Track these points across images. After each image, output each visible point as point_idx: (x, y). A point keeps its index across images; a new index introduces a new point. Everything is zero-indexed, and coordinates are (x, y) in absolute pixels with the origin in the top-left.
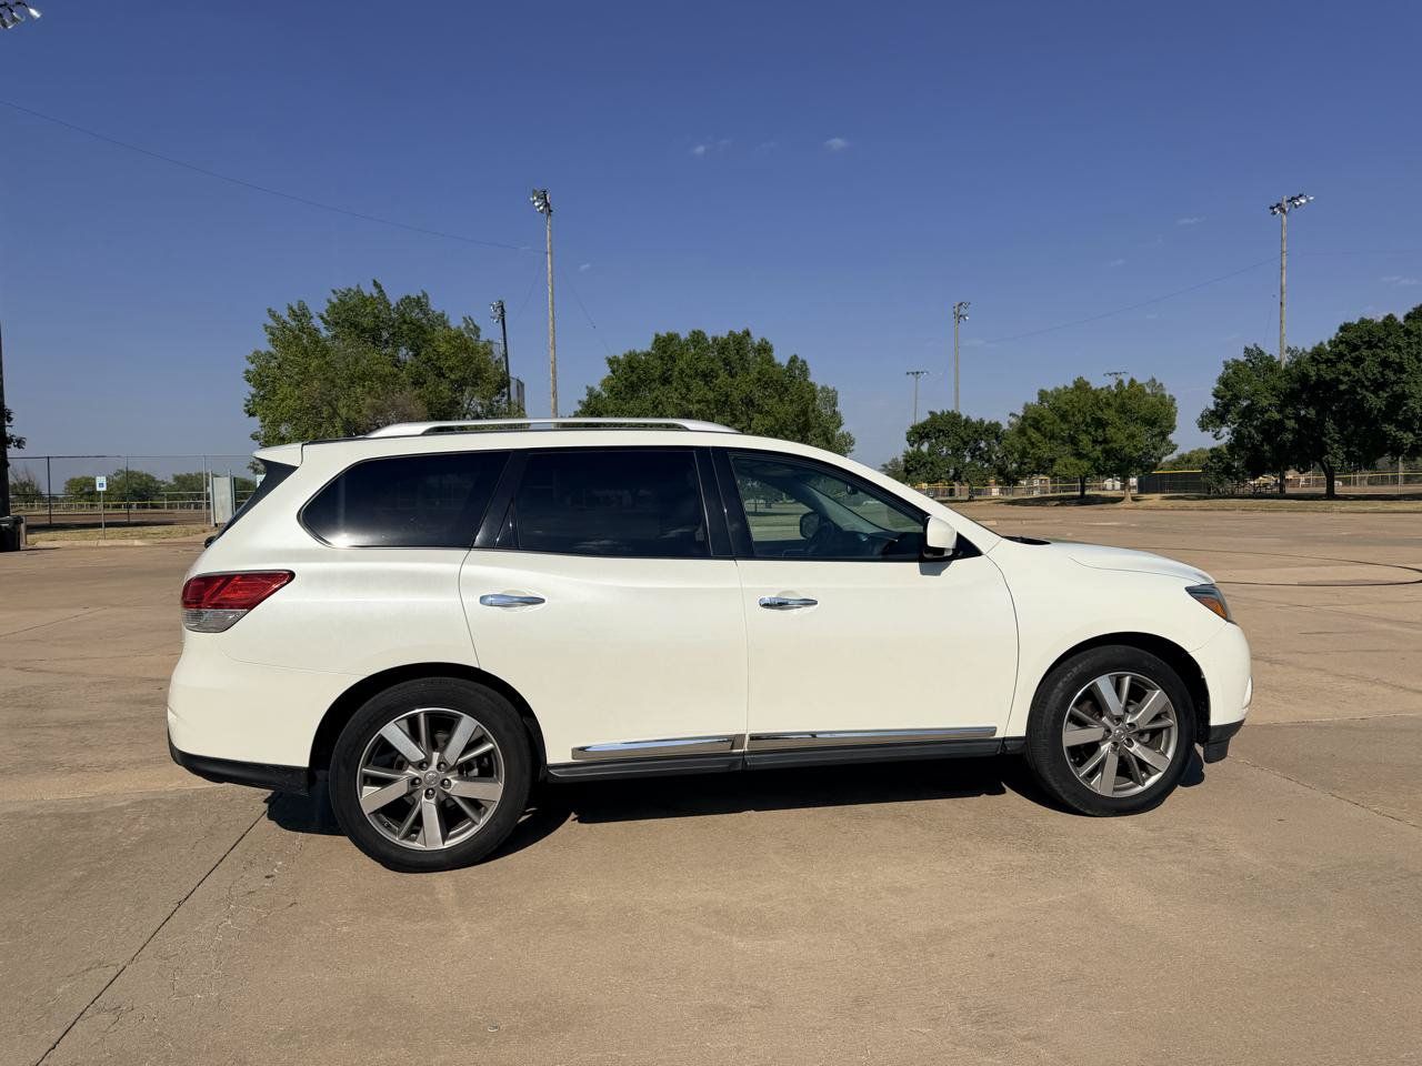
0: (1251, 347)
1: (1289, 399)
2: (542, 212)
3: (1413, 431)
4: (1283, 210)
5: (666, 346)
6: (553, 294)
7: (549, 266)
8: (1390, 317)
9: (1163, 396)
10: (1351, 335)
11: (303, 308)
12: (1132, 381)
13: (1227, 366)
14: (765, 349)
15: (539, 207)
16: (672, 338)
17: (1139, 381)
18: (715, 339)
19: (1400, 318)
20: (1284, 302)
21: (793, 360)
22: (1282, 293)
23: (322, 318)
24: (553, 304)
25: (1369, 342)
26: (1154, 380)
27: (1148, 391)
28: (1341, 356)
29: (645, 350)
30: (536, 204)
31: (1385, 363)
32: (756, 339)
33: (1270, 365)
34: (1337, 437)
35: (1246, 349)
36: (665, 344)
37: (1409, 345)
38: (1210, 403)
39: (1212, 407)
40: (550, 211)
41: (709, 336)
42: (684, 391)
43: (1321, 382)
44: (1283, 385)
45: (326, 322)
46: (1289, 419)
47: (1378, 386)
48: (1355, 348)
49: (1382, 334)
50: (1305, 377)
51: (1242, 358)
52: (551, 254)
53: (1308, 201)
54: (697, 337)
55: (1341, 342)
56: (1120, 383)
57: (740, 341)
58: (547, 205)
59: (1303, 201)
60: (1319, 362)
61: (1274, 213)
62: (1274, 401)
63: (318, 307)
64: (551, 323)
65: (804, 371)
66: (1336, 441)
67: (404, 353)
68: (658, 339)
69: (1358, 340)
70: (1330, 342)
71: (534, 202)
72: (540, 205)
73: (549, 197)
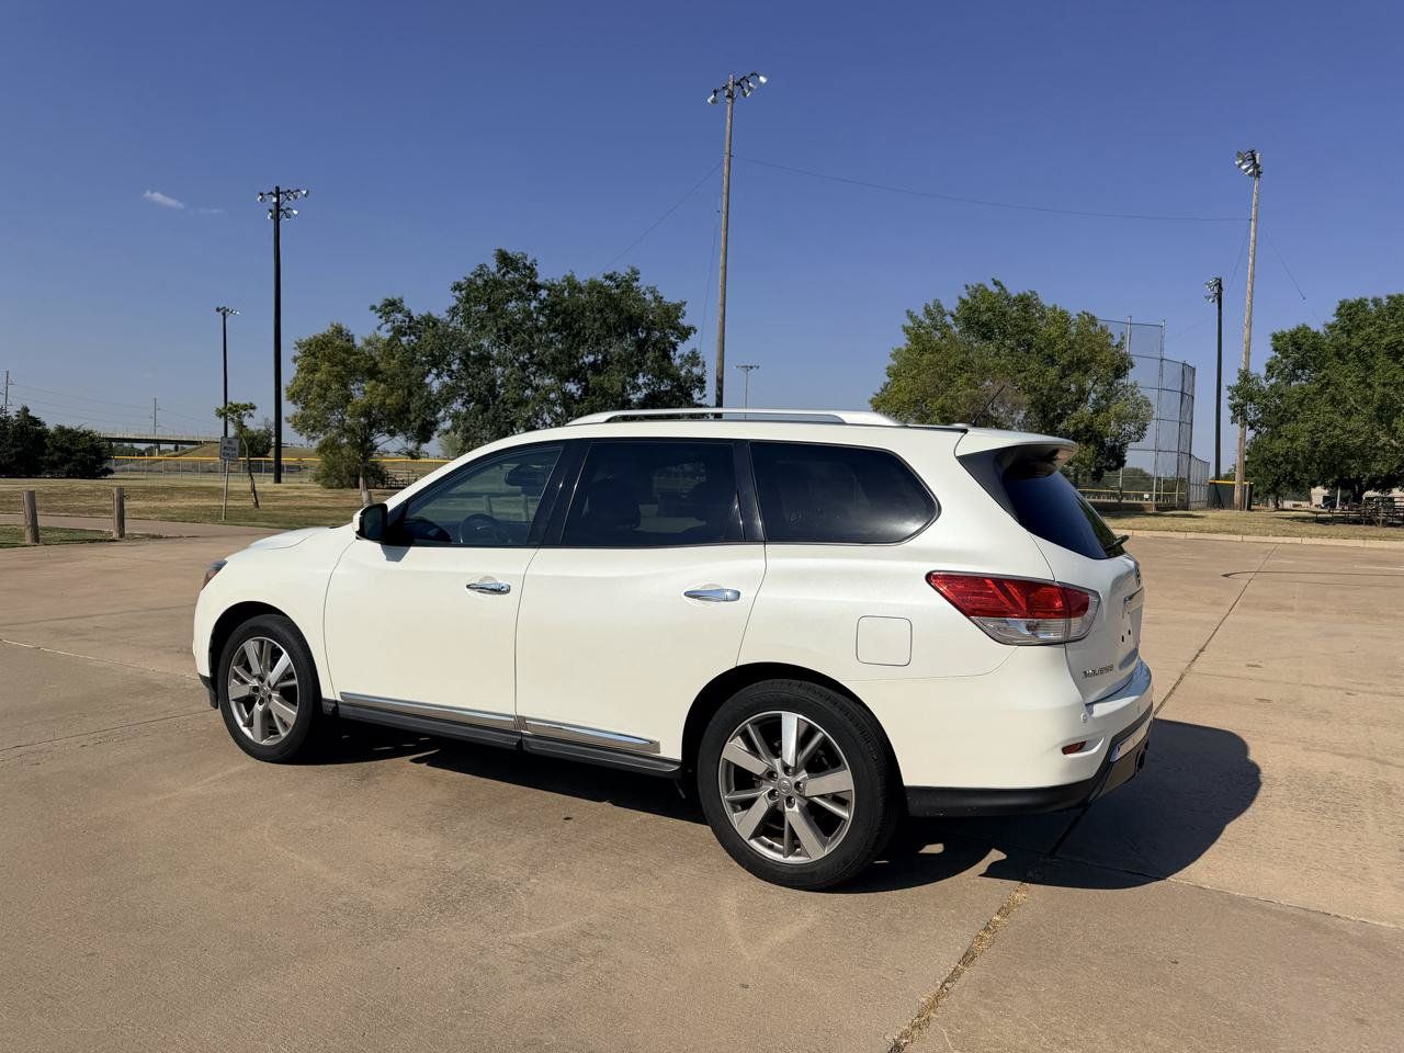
2: (1250, 175)
6: (1254, 265)
7: (1252, 234)
11: (938, 306)
15: (1247, 170)
23: (952, 315)
24: (1253, 277)
30: (1244, 167)
36: (1351, 314)
40: (1259, 173)
45: (955, 319)
52: (1256, 220)
58: (1256, 166)
63: (951, 305)
71: (1240, 165)
72: (1249, 168)
73: (1257, 157)
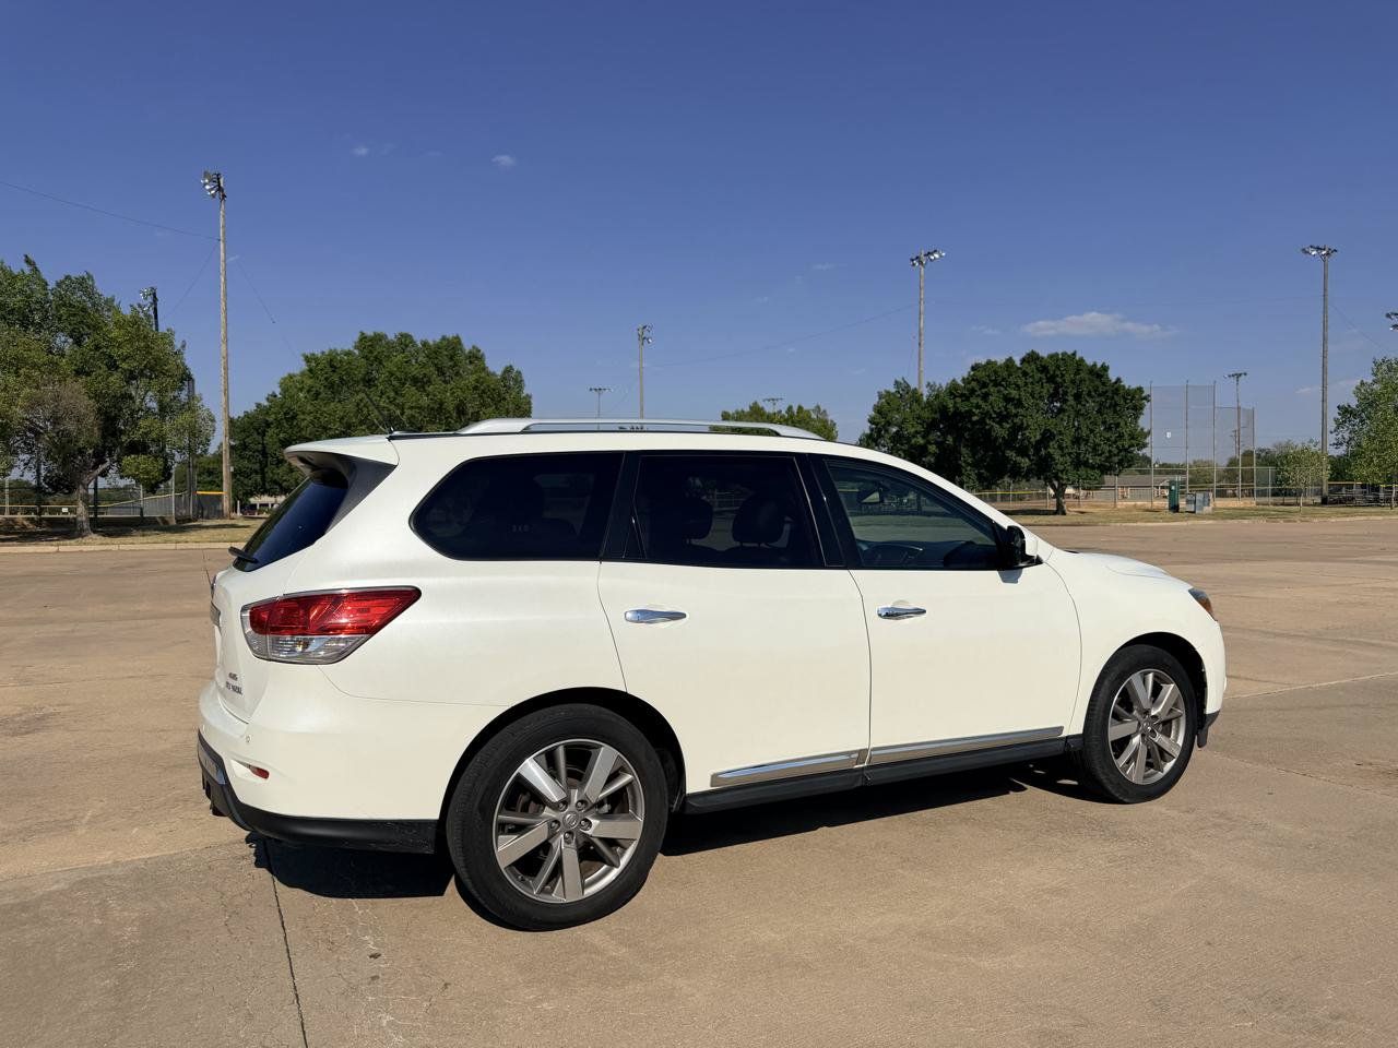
0: (900, 380)
1: (931, 426)
2: (213, 196)
3: (1028, 456)
4: (921, 263)
5: (371, 346)
6: (226, 284)
7: (222, 254)
8: (1010, 360)
9: (826, 421)
10: (980, 374)
12: (800, 408)
13: (881, 397)
14: (476, 357)
15: (210, 190)
16: (378, 338)
17: (805, 408)
18: (425, 344)
19: (1018, 363)
20: (922, 343)
21: (508, 370)
22: (920, 335)
24: (226, 295)
25: (995, 380)
26: (818, 407)
27: (814, 416)
28: (973, 391)
29: (346, 349)
30: (208, 187)
31: (1008, 399)
32: (467, 347)
33: (915, 396)
34: (970, 460)
35: (896, 382)
36: (371, 344)
37: (1026, 384)
38: (866, 428)
39: (868, 432)
40: (224, 196)
41: (418, 339)
42: (392, 394)
43: (957, 413)
44: (926, 414)
46: (931, 444)
47: (1002, 418)
48: (984, 385)
49: (1005, 374)
50: (943, 409)
51: (893, 390)
52: (226, 241)
53: (941, 256)
54: (405, 341)
55: (973, 380)
56: (790, 408)
57: (453, 346)
58: (220, 189)
59: (937, 256)
60: (955, 397)
61: (914, 265)
62: (919, 428)
64: (223, 316)
65: (519, 381)
66: (968, 464)
67: (63, 341)
68: (363, 338)
69: (986, 378)
70: (963, 379)
71: (205, 184)
72: (212, 189)
73: (221, 181)
